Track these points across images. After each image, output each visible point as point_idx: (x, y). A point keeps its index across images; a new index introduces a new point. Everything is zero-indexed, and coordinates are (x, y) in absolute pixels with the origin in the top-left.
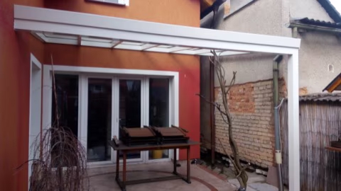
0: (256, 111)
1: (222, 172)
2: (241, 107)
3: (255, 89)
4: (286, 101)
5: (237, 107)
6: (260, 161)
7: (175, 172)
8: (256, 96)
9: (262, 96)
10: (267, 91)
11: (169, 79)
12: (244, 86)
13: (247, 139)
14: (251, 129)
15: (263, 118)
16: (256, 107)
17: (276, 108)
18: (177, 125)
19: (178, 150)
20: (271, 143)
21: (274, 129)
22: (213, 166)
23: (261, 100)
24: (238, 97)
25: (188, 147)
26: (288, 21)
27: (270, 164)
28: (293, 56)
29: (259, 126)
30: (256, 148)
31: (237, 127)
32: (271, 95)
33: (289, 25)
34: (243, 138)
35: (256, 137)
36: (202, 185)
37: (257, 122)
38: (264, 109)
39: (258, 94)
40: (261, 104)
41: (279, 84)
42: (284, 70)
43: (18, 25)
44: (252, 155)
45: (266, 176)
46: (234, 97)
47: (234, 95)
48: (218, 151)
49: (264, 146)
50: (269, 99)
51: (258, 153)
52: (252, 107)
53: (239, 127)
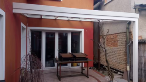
1: (103, 73)
2: (112, 45)
3: (118, 36)
4: (132, 42)
5: (110, 44)
6: (120, 68)
7: (82, 73)
8: (119, 40)
10: (124, 37)
11: (80, 32)
12: (113, 35)
13: (114, 59)
14: (116, 54)
15: (121, 50)
16: (118, 45)
17: (128, 45)
18: (83, 52)
19: (83, 63)
20: (125, 61)
21: (126, 55)
22: (99, 70)
23: (121, 41)
24: (110, 40)
25: (87, 62)
26: (134, 6)
27: (124, 70)
28: (136, 22)
29: (120, 53)
30: (119, 63)
31: (110, 53)
32: (126, 39)
33: (134, 7)
34: (113, 58)
35: (118, 58)
36: (94, 79)
37: (119, 51)
38: (122, 46)
40: (121, 43)
41: (129, 34)
42: (131, 28)
43: (14, 11)
44: (117, 66)
45: (123, 75)
46: (108, 40)
48: (101, 64)
49: (122, 62)
50: (125, 41)
51: (119, 65)
52: (117, 44)
53: (111, 53)
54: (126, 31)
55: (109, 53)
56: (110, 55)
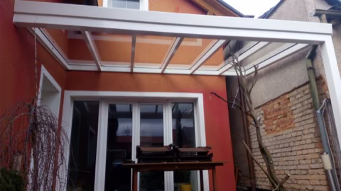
0: (296, 125)
2: (278, 126)
3: (291, 99)
4: (329, 102)
5: (274, 127)
8: (293, 108)
9: (300, 105)
10: (305, 97)
12: (279, 100)
13: (291, 163)
14: (294, 149)
15: (306, 132)
16: (296, 121)
17: (318, 112)
21: (321, 141)
23: (301, 109)
24: (273, 115)
28: (326, 43)
29: (303, 142)
30: (304, 172)
31: (277, 151)
32: (311, 100)
33: (314, 13)
34: (287, 163)
35: (302, 157)
37: (299, 138)
38: (305, 120)
39: (295, 105)
40: (301, 114)
41: (317, 85)
42: (320, 66)
44: (300, 182)
46: (269, 117)
47: (269, 114)
48: (260, 187)
49: (313, 166)
50: (310, 106)
51: (308, 177)
52: (292, 121)
53: (280, 150)
54: (308, 80)
55: (274, 151)
56: (279, 155)
